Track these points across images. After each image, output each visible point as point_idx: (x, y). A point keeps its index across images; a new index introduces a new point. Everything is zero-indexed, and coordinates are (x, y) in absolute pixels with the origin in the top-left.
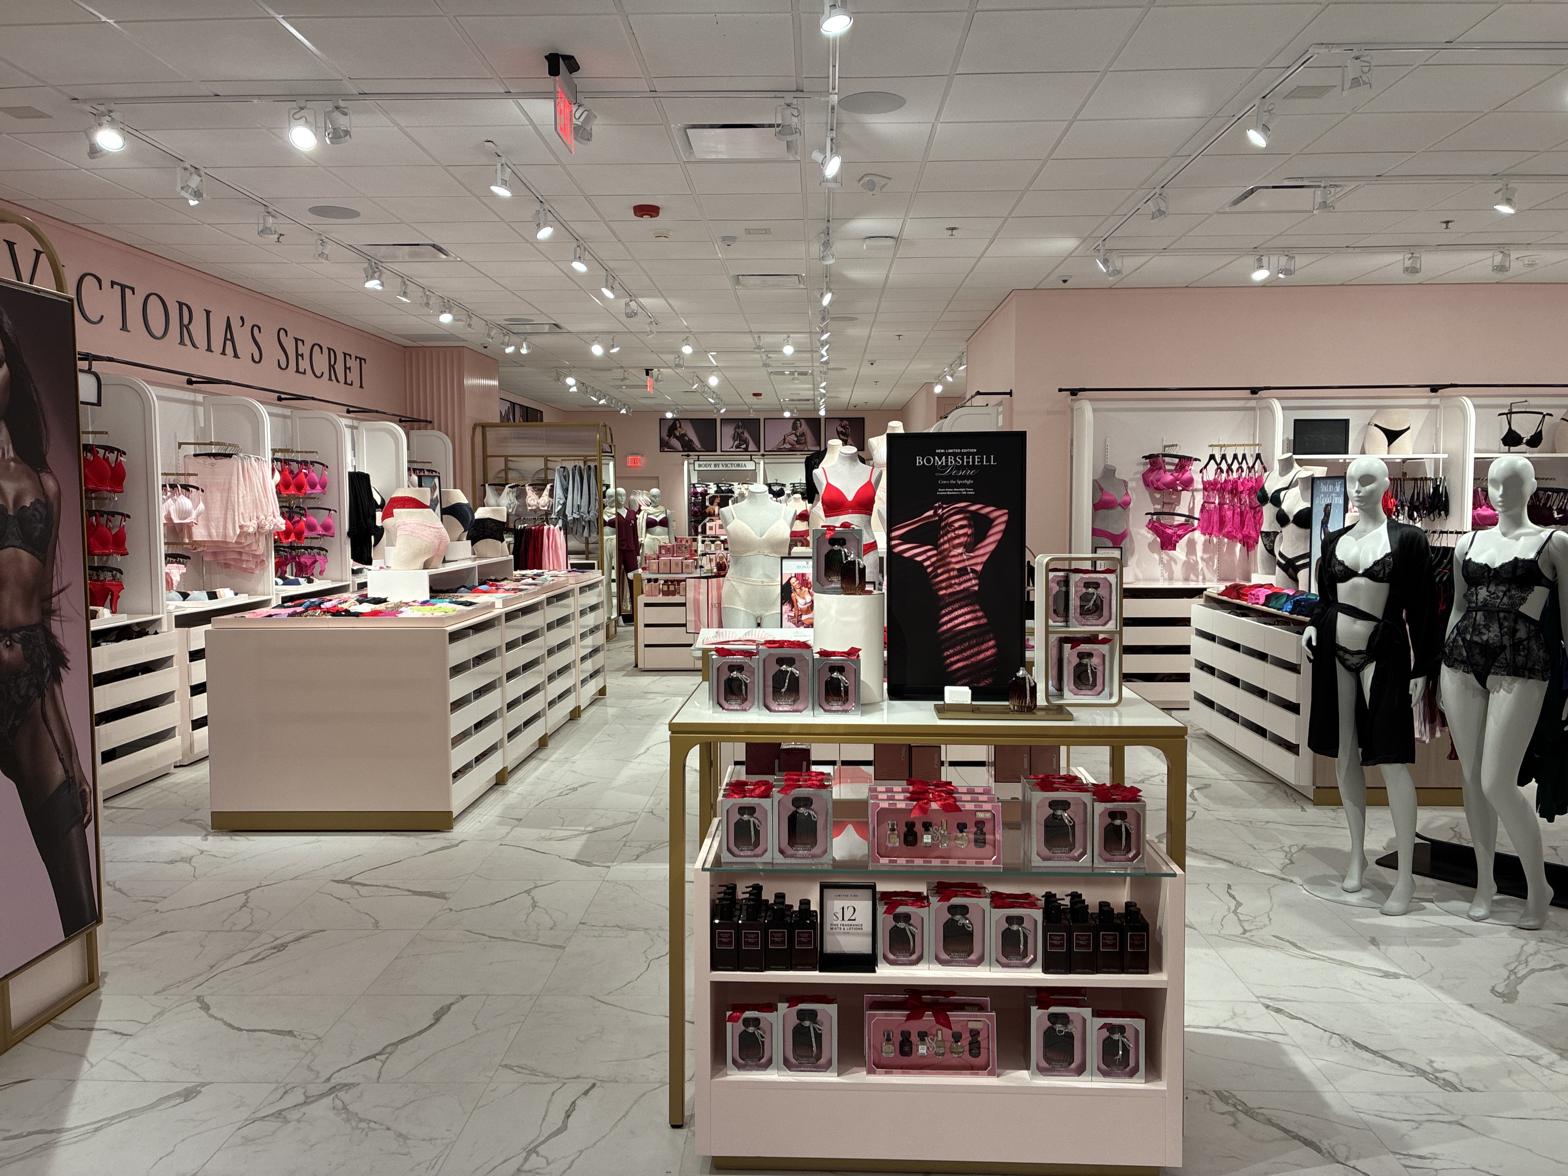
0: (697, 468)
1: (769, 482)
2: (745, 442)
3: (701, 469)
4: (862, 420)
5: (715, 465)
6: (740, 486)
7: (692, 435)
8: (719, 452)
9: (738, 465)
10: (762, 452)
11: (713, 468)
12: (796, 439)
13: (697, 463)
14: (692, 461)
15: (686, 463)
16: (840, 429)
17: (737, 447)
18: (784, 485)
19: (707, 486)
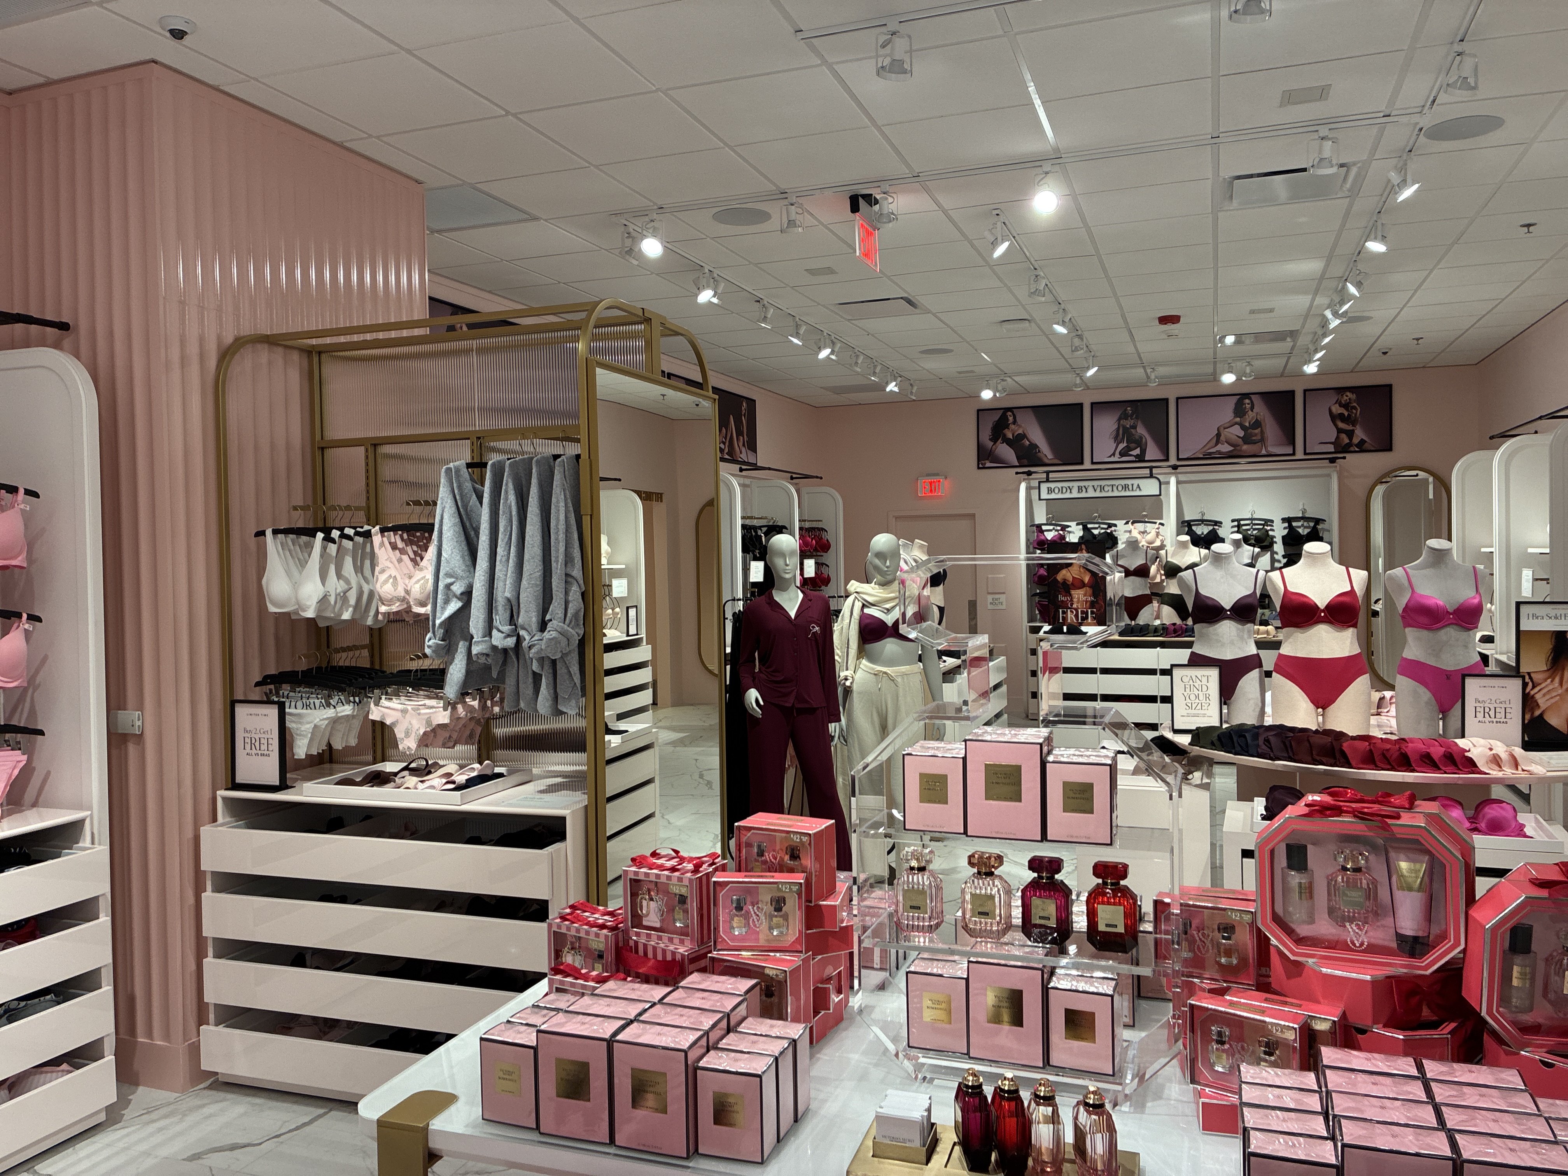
0: (1044, 495)
1: (1187, 518)
2: (1140, 443)
3: (1053, 496)
4: (1388, 389)
5: (1080, 489)
6: (1130, 526)
7: (1036, 436)
8: (1087, 465)
9: (1125, 487)
10: (1173, 461)
11: (1075, 494)
12: (1242, 434)
13: (1044, 487)
14: (1035, 483)
15: (1023, 486)
16: (1337, 410)
17: (1122, 454)
18: (1217, 523)
19: (1064, 528)
